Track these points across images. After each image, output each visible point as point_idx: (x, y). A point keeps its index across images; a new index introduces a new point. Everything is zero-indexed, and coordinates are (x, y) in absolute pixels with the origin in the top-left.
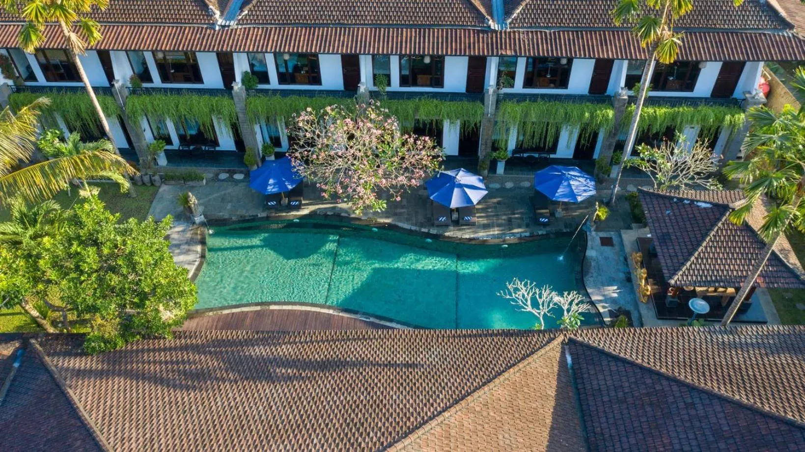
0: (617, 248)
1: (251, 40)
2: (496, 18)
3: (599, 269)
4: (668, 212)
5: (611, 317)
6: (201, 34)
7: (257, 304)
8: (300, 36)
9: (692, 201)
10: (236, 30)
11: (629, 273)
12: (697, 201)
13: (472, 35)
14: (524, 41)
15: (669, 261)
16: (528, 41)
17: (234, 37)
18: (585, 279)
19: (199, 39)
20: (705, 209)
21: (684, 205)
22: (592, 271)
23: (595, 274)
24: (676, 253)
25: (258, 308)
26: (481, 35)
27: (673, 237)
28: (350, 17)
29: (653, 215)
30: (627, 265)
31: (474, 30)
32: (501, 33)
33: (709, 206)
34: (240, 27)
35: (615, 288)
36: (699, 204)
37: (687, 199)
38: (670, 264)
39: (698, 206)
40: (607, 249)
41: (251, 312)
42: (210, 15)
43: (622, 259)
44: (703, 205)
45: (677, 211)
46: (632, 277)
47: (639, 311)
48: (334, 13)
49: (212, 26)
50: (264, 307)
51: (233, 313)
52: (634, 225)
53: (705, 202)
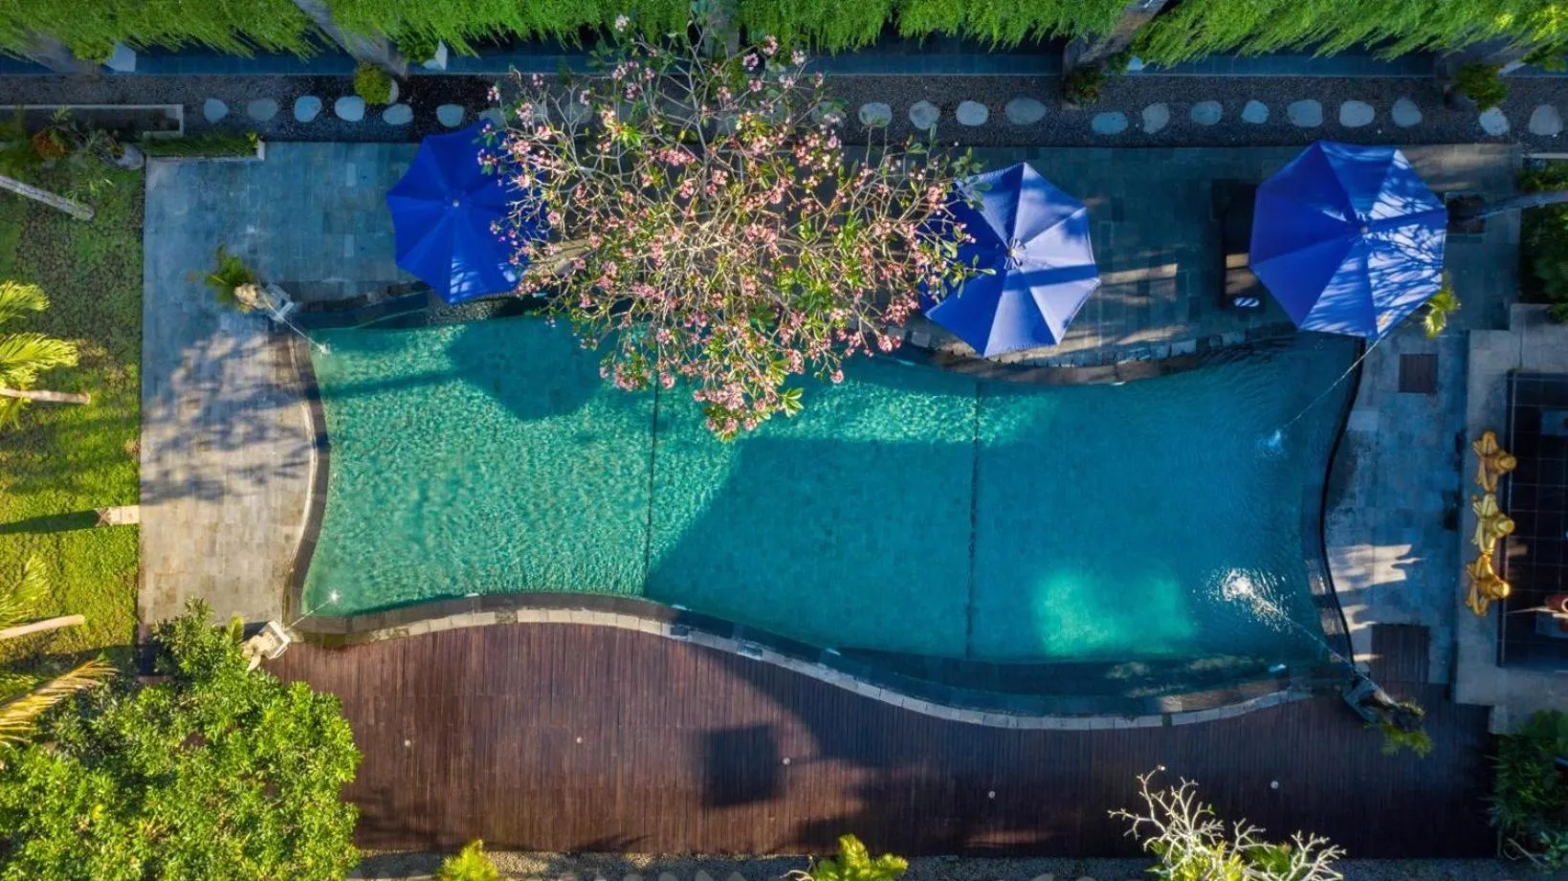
0: (1444, 397)
3: (1375, 481)
5: (1374, 652)
7: (488, 602)
11: (1458, 497)
18: (1327, 518)
22: (1355, 488)
23: (1360, 502)
25: (490, 619)
30: (1459, 466)
35: (1405, 549)
40: (1413, 401)
41: (477, 629)
43: (1449, 442)
46: (1465, 518)
47: (1453, 634)
51: (434, 635)
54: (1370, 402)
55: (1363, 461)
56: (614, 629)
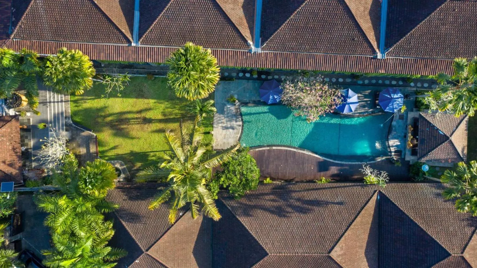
0: (405, 120)
1: (269, 61)
2: (380, 49)
4: (427, 129)
5: (395, 153)
6: (245, 56)
7: (268, 146)
8: (291, 59)
9: (438, 129)
10: (261, 53)
11: (406, 133)
12: (440, 130)
13: (368, 60)
14: (391, 64)
15: (421, 151)
16: (393, 64)
17: (261, 59)
18: (389, 136)
19: (245, 59)
20: (441, 134)
21: (434, 129)
23: (393, 134)
24: (424, 149)
25: (268, 148)
26: (372, 60)
27: (426, 142)
28: (314, 49)
29: (422, 128)
30: (406, 129)
31: (369, 57)
32: (381, 59)
33: (443, 134)
34: (263, 52)
35: (399, 140)
36: (440, 131)
37: (436, 127)
38: (421, 153)
39: (439, 132)
40: (400, 121)
41: (266, 150)
42: (248, 45)
43: (405, 126)
44: (441, 133)
45: (431, 130)
46: (407, 136)
47: (405, 151)
48: (307, 47)
49: (250, 51)
50: (271, 148)
51: (260, 150)
52: (414, 109)
53: (442, 132)
54: (395, 121)
55: (394, 129)
56: (287, 150)
